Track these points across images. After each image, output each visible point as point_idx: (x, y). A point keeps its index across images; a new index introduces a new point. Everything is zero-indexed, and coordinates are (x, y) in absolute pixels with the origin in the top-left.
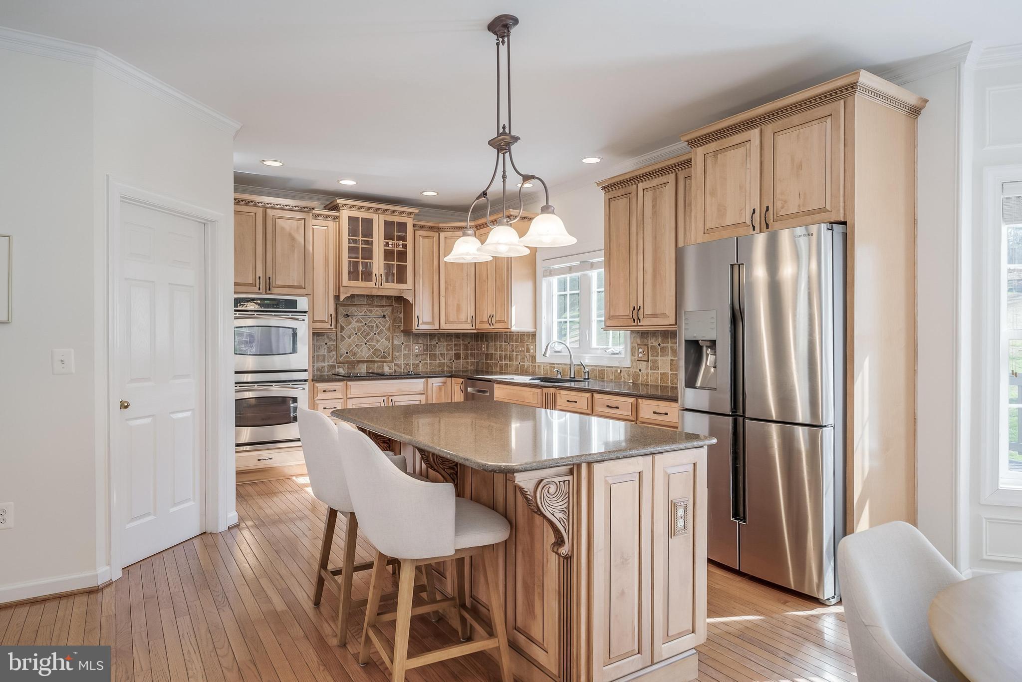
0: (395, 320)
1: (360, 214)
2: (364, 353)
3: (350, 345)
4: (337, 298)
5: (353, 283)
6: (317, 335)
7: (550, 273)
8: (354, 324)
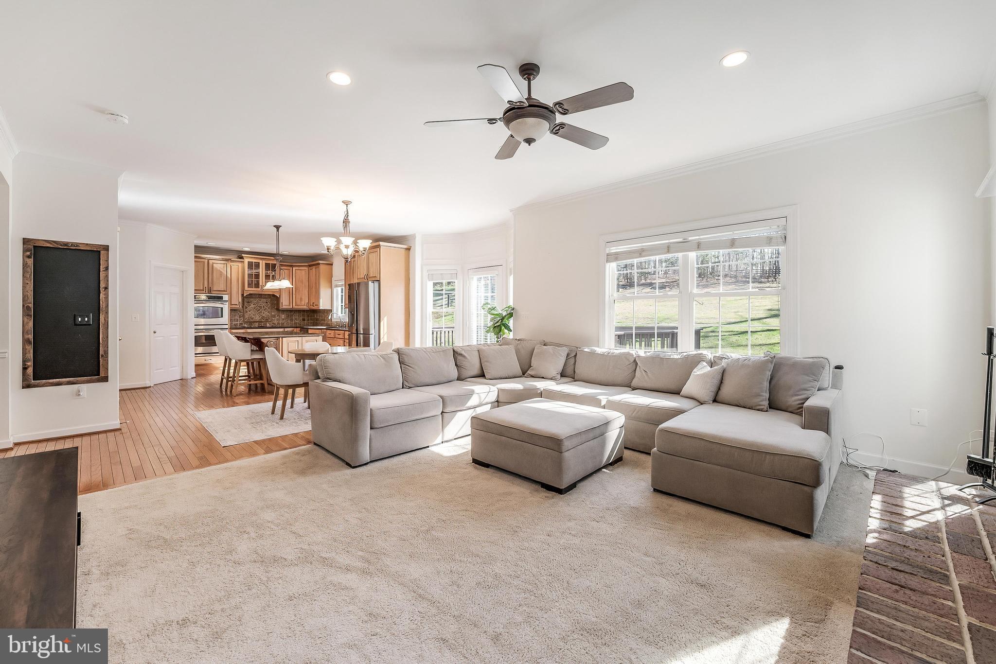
0: (272, 304)
1: (254, 261)
2: (257, 318)
3: (250, 314)
4: (243, 295)
5: (250, 289)
6: (233, 311)
7: (337, 286)
8: (252, 306)
